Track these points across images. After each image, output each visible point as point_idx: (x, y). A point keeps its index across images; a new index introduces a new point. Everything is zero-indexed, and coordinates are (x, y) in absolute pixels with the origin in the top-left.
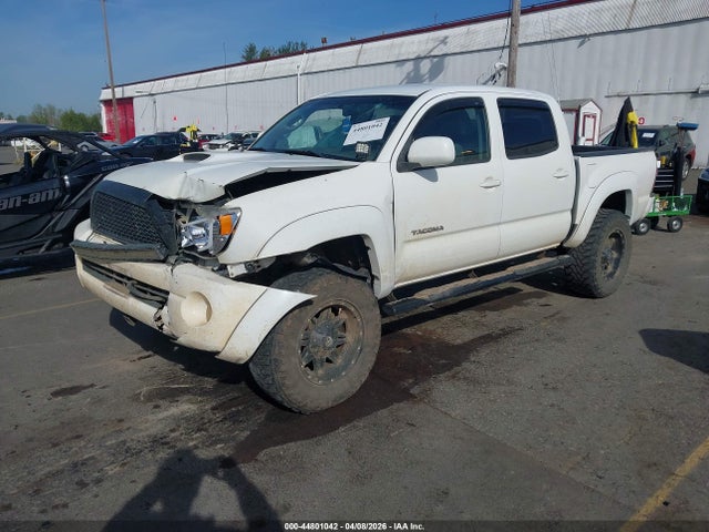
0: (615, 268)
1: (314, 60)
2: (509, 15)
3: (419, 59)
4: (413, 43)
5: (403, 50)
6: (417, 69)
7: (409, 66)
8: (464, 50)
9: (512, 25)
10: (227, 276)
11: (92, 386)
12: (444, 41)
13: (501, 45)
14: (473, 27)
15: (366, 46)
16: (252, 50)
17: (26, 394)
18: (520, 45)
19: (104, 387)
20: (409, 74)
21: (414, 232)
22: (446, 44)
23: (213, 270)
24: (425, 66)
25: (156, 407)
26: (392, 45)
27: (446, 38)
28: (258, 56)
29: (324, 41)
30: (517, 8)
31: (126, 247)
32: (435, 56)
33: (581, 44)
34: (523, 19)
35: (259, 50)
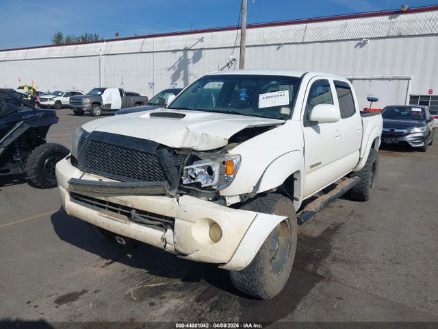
0: (372, 182)
1: (111, 46)
2: (238, 28)
3: (186, 50)
4: (177, 40)
5: (171, 44)
6: (185, 55)
7: (180, 54)
8: (210, 47)
9: (242, 35)
10: (225, 204)
11: (84, 291)
12: (201, 40)
13: (233, 45)
14: (215, 33)
15: (146, 40)
16: (59, 36)
17: (33, 304)
18: (246, 46)
19: (96, 292)
20: (180, 58)
21: (311, 167)
22: (202, 41)
23: (208, 200)
24: (190, 55)
25: (152, 304)
26: (164, 40)
27: (203, 38)
28: (64, 41)
29: (117, 35)
30: (244, 25)
31: (123, 184)
32: (196, 49)
33: (278, 48)
34: (249, 31)
35: (65, 37)
